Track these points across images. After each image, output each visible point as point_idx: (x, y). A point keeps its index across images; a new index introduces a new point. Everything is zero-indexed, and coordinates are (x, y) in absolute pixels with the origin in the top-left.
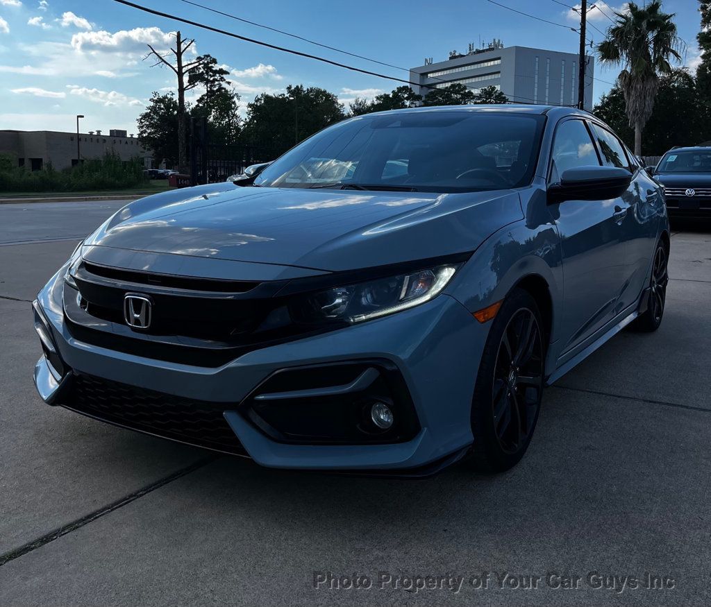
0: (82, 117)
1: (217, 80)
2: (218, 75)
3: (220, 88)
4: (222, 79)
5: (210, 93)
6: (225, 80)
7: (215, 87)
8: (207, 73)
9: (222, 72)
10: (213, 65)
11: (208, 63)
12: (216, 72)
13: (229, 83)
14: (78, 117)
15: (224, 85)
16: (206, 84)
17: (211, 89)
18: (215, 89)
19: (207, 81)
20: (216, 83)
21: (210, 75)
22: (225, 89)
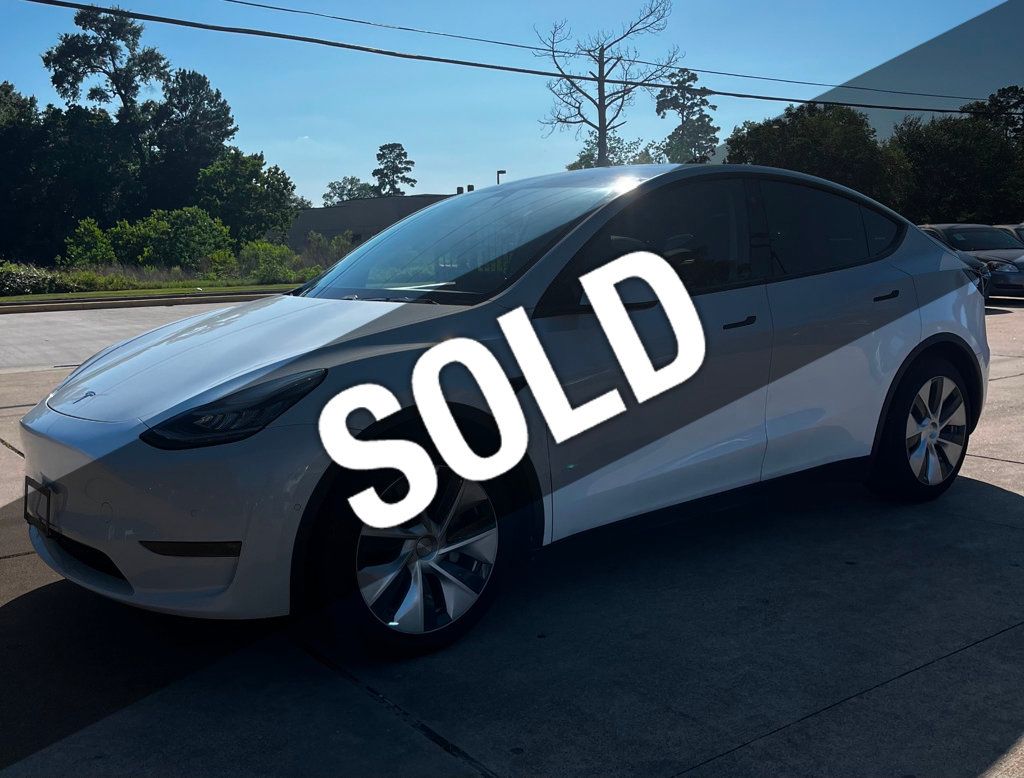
0: (504, 172)
1: (697, 105)
2: (698, 97)
3: (703, 117)
4: (704, 102)
5: (686, 124)
6: (708, 103)
7: (694, 113)
8: (683, 96)
9: (704, 92)
10: (691, 83)
11: (684, 81)
12: (695, 92)
13: (714, 107)
14: (499, 172)
15: (707, 110)
16: (681, 112)
17: (687, 118)
18: (694, 118)
19: (683, 107)
20: (696, 109)
21: (687, 98)
22: (708, 116)
